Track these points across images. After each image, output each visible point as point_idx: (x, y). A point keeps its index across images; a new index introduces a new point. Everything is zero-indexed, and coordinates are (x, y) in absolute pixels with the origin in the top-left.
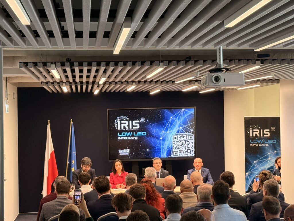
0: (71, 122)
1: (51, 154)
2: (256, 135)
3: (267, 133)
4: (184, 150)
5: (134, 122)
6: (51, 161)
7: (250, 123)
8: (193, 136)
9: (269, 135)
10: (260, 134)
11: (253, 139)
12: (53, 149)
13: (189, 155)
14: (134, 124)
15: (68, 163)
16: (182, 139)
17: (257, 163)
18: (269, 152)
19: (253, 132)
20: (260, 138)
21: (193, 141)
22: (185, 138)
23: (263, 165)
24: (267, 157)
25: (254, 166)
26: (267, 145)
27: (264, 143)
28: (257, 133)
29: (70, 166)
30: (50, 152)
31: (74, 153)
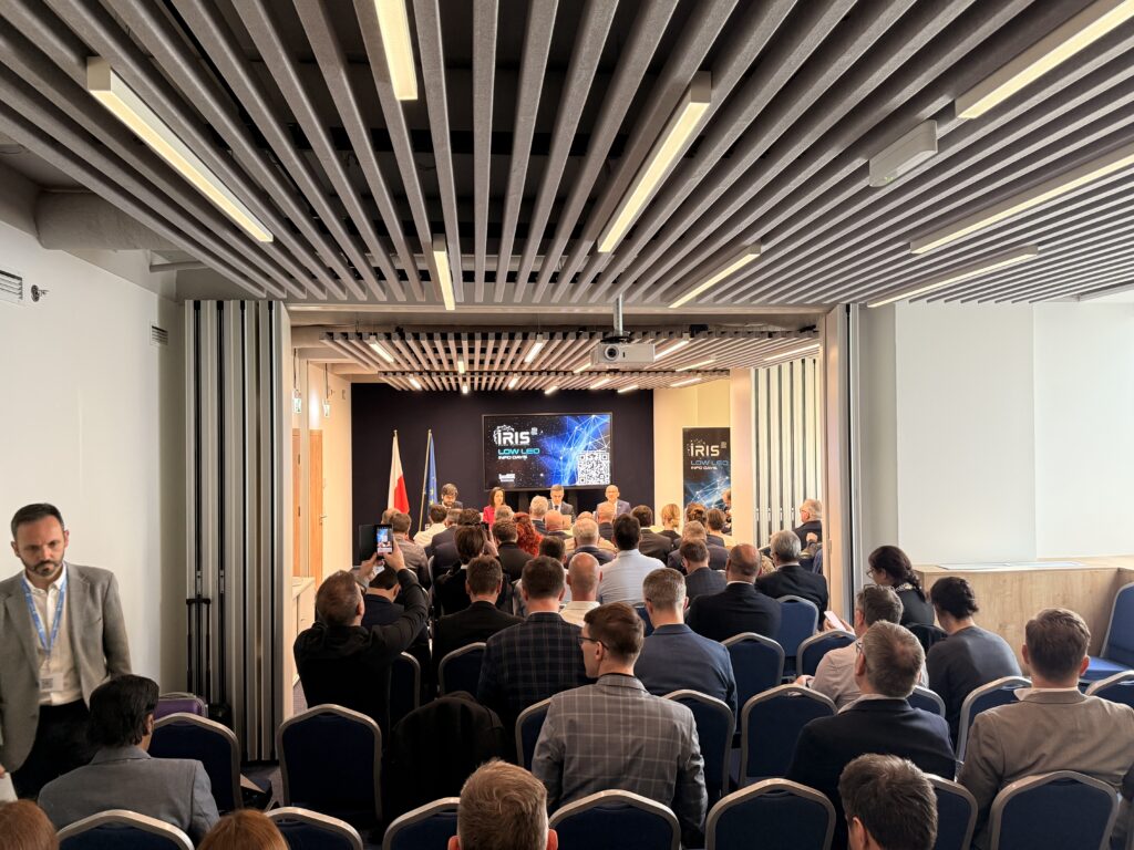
0: (430, 435)
1: (399, 481)
2: (699, 454)
3: (715, 450)
4: (594, 475)
5: (522, 434)
6: (398, 491)
7: (690, 436)
8: (608, 455)
9: (718, 454)
10: (705, 452)
11: (695, 459)
12: (402, 473)
13: (602, 483)
14: (522, 437)
15: (424, 493)
16: (592, 458)
17: (701, 494)
18: (717, 477)
19: (695, 449)
20: (705, 459)
21: (609, 461)
22: (596, 458)
23: (709, 497)
24: (715, 486)
25: (696, 499)
26: (715, 468)
27: (710, 465)
28: (701, 451)
29: (427, 497)
30: (397, 478)
31: (433, 478)
